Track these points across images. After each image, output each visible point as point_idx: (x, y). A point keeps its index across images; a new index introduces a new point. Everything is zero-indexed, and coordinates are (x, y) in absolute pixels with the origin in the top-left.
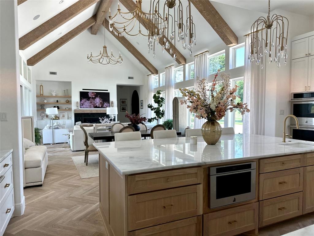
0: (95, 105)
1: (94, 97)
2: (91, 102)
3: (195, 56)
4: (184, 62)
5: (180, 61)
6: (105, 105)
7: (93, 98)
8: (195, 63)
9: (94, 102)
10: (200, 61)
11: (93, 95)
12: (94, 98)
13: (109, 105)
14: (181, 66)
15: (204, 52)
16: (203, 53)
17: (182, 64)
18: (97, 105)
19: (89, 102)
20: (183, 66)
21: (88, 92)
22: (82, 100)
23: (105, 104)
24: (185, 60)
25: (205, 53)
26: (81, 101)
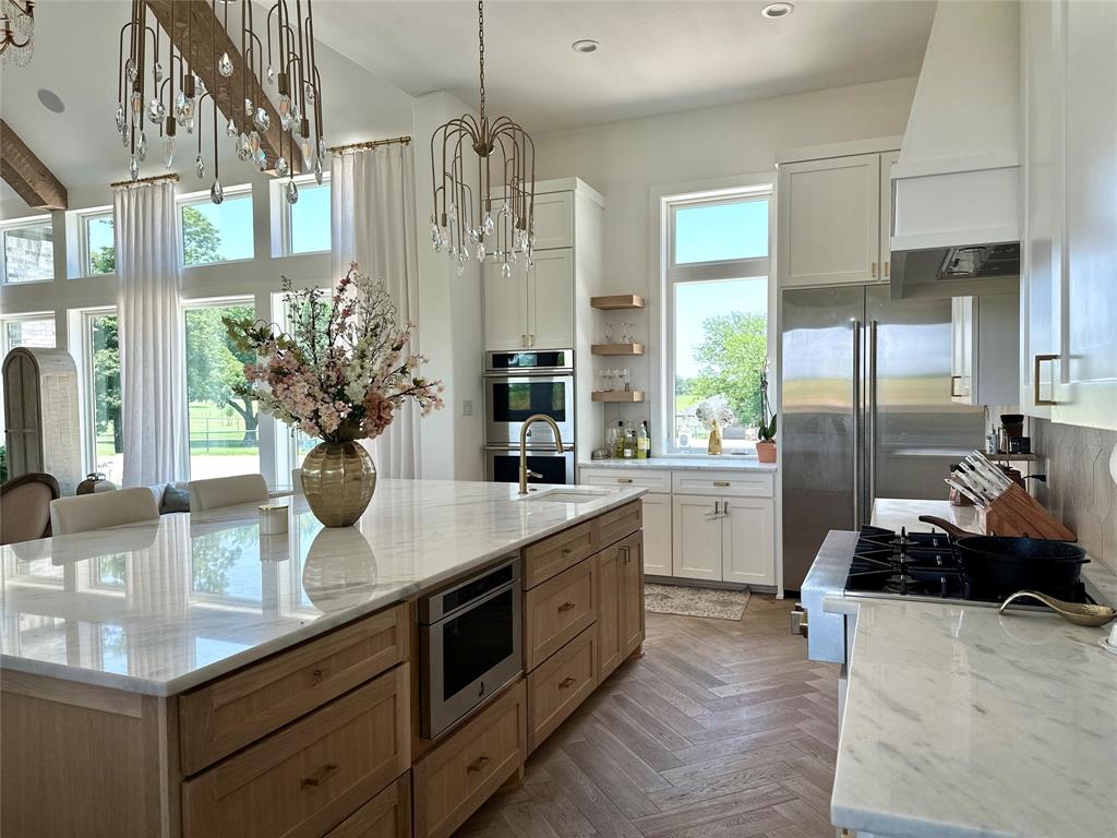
3: (118, 184)
4: (57, 198)
5: (38, 192)
8: (115, 208)
10: (144, 207)
14: (43, 213)
15: (161, 178)
16: (155, 178)
17: (50, 206)
20: (50, 216)
24: (63, 193)
25: (163, 181)
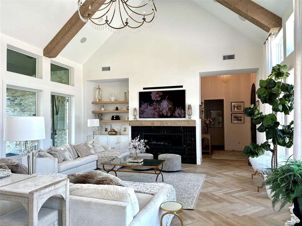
0: (161, 113)
1: (159, 99)
2: (155, 109)
6: (176, 113)
7: (157, 101)
9: (159, 109)
11: (158, 96)
12: (159, 102)
13: (183, 112)
18: (164, 112)
19: (152, 107)
21: (151, 92)
22: (143, 106)
23: (178, 111)
26: (140, 106)
